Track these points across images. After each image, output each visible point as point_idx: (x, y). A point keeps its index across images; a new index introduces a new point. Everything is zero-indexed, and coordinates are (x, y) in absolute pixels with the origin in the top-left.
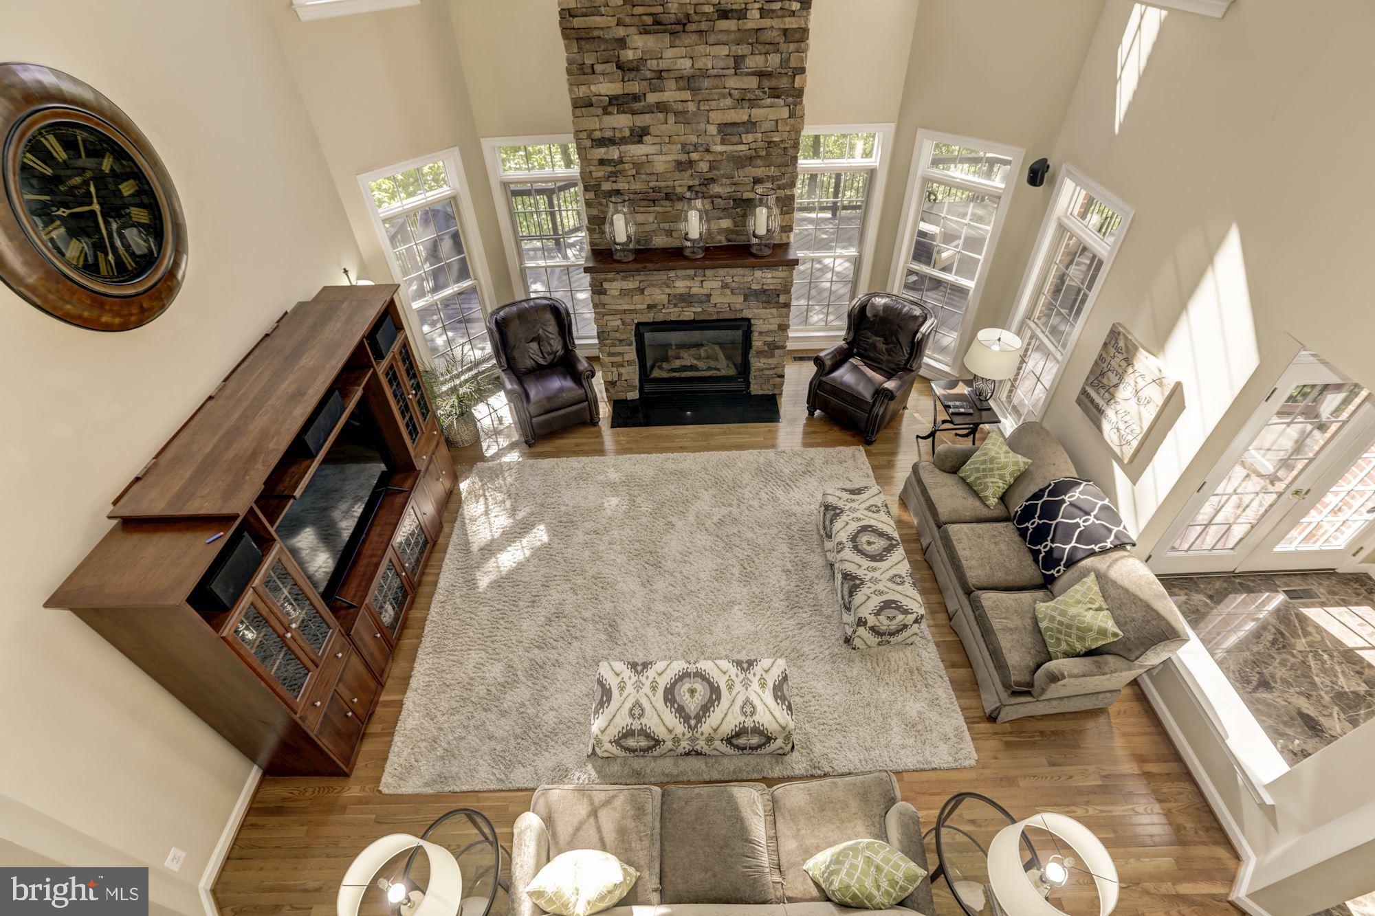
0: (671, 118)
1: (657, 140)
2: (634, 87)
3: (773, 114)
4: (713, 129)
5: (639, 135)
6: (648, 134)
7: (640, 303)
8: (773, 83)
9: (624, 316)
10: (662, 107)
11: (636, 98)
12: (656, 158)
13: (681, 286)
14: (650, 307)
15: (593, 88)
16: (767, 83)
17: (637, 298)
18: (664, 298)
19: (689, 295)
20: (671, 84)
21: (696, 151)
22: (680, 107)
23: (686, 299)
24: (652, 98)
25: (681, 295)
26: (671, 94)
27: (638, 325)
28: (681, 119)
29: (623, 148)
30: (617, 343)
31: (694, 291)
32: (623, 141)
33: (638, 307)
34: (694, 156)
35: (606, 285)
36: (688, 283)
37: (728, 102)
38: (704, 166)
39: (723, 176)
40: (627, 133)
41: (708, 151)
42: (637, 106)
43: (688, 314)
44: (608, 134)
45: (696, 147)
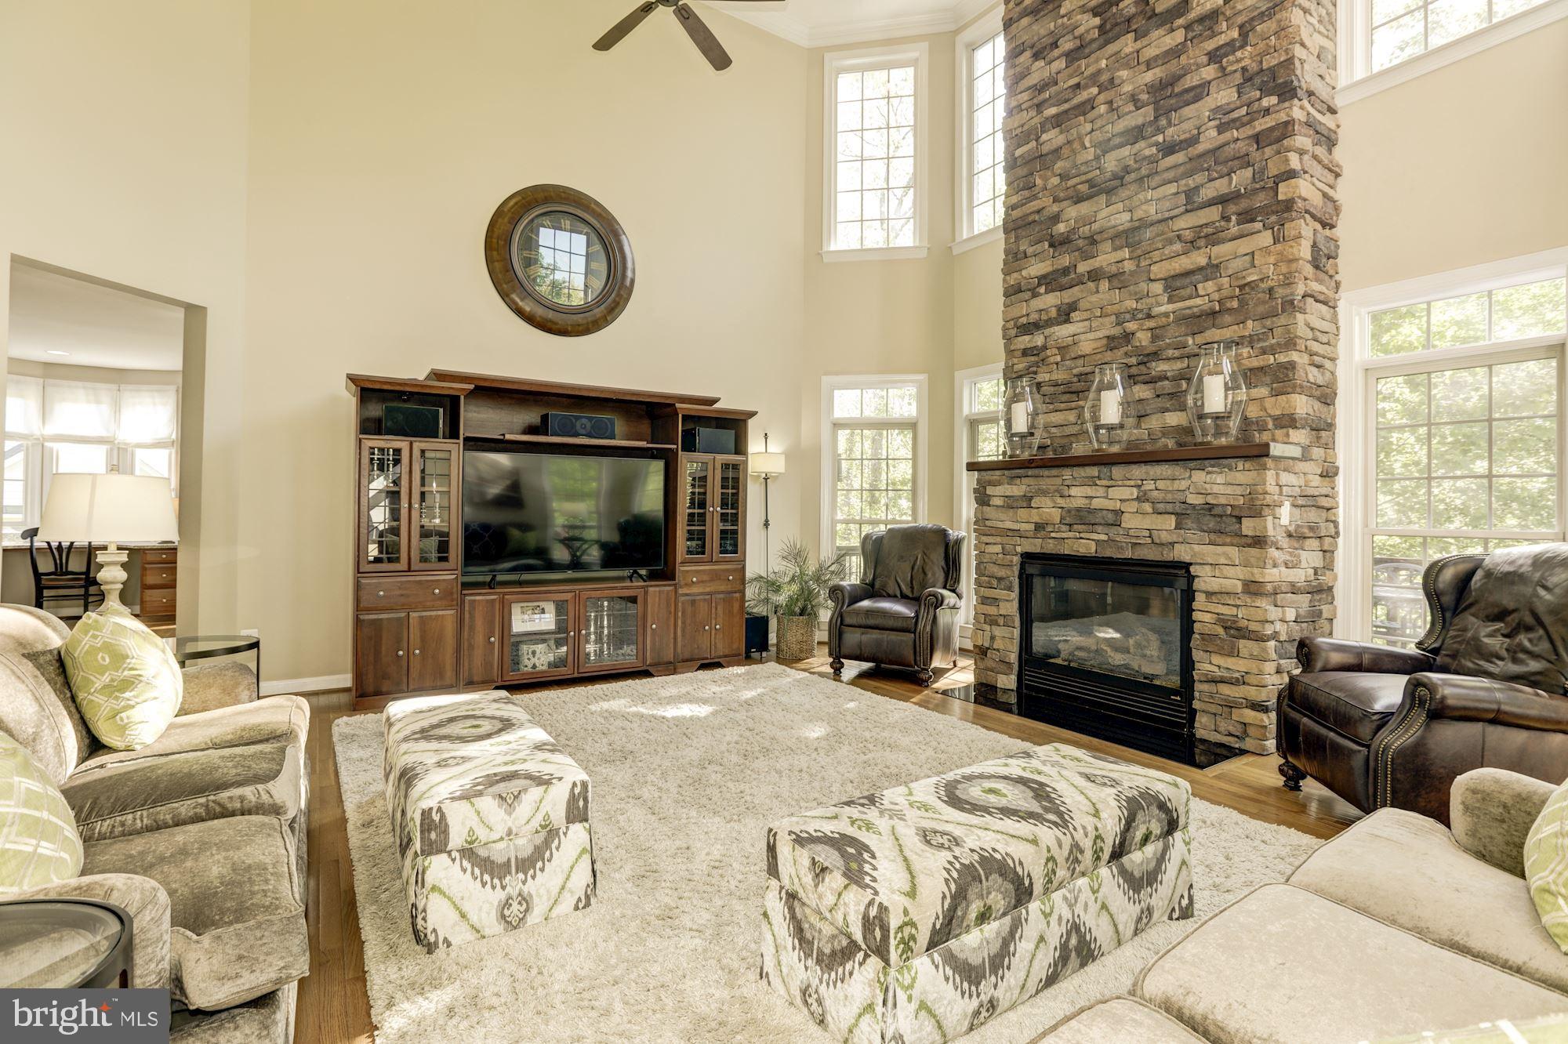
0: (1104, 285)
1: (1086, 315)
2: (1065, 260)
3: (1244, 246)
4: (1158, 288)
5: (1065, 314)
6: (1075, 310)
7: (1023, 520)
8: (1244, 204)
9: (1005, 540)
10: (1095, 276)
11: (1065, 271)
12: (1082, 337)
13: (1079, 495)
14: (1039, 527)
15: (1024, 273)
16: (1232, 208)
17: (1022, 513)
18: (1056, 515)
19: (1092, 511)
20: (1107, 246)
21: (1134, 318)
22: (1114, 269)
23: (1082, 518)
24: (1083, 268)
25: (1079, 510)
26: (1106, 258)
27: (1027, 557)
28: (1116, 283)
29: (1047, 331)
30: (995, 583)
31: (1097, 503)
32: (1050, 323)
33: (1024, 527)
34: (1131, 326)
35: (990, 490)
36: (1089, 491)
37: (1178, 247)
38: (1143, 338)
39: (1168, 346)
40: (1053, 313)
41: (1149, 316)
42: (1064, 280)
43: (1085, 545)
44: (1034, 317)
45: (1133, 314)
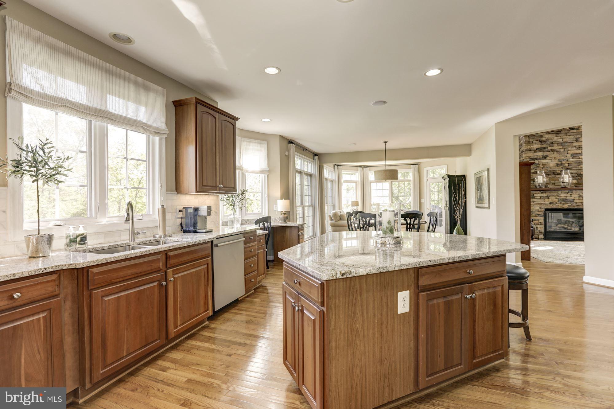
0: (555, 153)
1: (551, 158)
2: (544, 146)
4: (569, 155)
5: (545, 157)
6: (548, 157)
7: (547, 201)
9: (541, 206)
10: (553, 150)
11: (545, 148)
12: (550, 163)
13: (563, 196)
14: (551, 203)
15: (532, 146)
17: (546, 200)
18: (557, 200)
19: (566, 199)
20: (556, 145)
21: (564, 161)
22: (559, 150)
23: (565, 201)
24: (549, 148)
25: (563, 199)
26: (555, 147)
27: (546, 210)
28: (558, 153)
29: (539, 161)
30: (537, 215)
31: (568, 198)
32: (540, 159)
33: (546, 203)
34: (563, 162)
35: (535, 195)
36: (566, 195)
37: (574, 148)
38: (567, 165)
39: (573, 167)
40: (541, 157)
41: (568, 161)
42: (545, 150)
43: (566, 206)
44: (535, 157)
45: (563, 160)
